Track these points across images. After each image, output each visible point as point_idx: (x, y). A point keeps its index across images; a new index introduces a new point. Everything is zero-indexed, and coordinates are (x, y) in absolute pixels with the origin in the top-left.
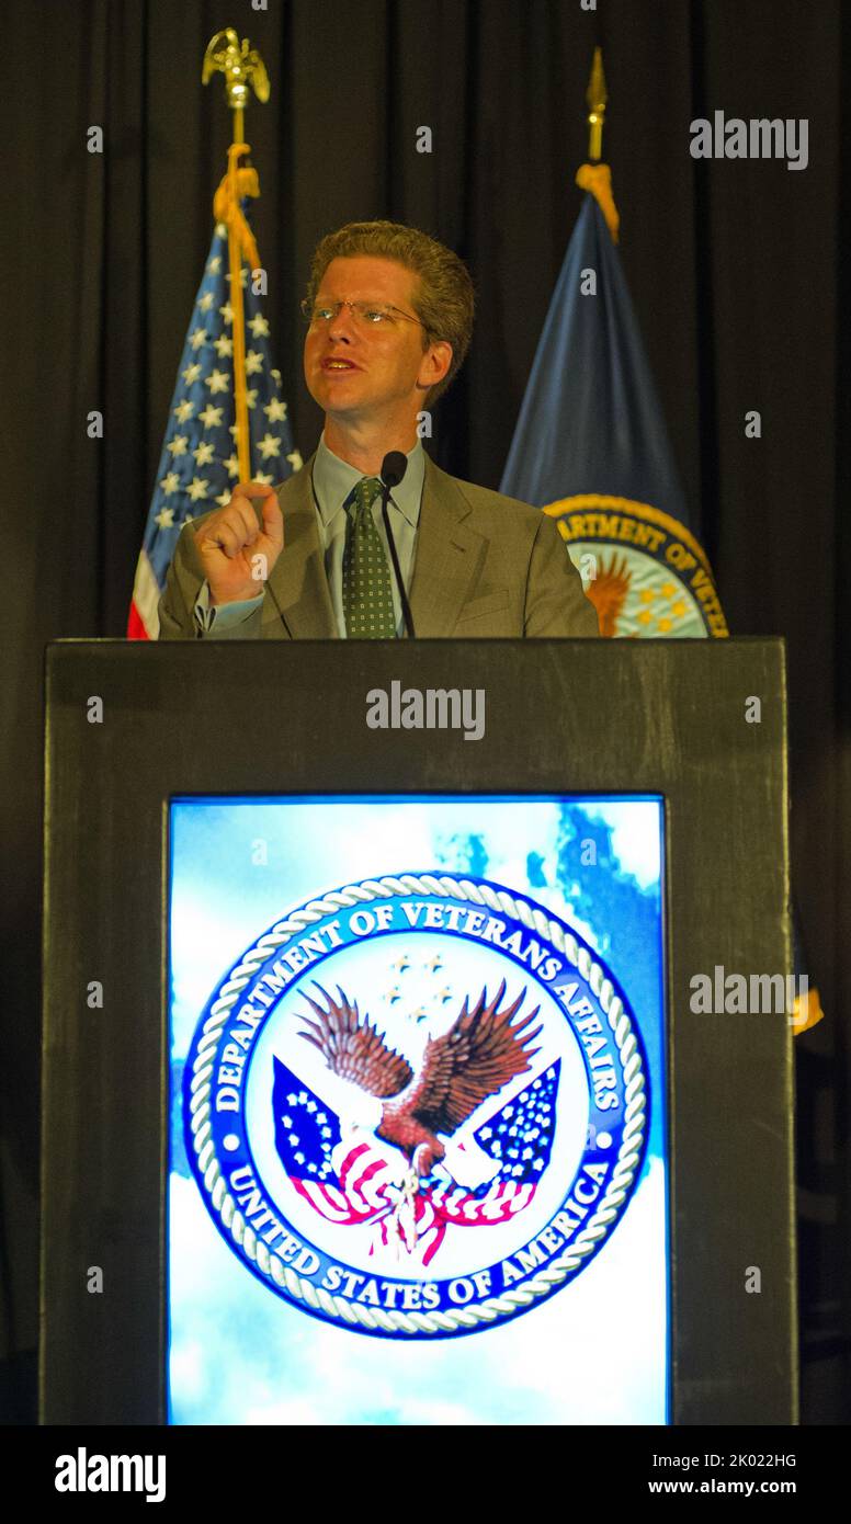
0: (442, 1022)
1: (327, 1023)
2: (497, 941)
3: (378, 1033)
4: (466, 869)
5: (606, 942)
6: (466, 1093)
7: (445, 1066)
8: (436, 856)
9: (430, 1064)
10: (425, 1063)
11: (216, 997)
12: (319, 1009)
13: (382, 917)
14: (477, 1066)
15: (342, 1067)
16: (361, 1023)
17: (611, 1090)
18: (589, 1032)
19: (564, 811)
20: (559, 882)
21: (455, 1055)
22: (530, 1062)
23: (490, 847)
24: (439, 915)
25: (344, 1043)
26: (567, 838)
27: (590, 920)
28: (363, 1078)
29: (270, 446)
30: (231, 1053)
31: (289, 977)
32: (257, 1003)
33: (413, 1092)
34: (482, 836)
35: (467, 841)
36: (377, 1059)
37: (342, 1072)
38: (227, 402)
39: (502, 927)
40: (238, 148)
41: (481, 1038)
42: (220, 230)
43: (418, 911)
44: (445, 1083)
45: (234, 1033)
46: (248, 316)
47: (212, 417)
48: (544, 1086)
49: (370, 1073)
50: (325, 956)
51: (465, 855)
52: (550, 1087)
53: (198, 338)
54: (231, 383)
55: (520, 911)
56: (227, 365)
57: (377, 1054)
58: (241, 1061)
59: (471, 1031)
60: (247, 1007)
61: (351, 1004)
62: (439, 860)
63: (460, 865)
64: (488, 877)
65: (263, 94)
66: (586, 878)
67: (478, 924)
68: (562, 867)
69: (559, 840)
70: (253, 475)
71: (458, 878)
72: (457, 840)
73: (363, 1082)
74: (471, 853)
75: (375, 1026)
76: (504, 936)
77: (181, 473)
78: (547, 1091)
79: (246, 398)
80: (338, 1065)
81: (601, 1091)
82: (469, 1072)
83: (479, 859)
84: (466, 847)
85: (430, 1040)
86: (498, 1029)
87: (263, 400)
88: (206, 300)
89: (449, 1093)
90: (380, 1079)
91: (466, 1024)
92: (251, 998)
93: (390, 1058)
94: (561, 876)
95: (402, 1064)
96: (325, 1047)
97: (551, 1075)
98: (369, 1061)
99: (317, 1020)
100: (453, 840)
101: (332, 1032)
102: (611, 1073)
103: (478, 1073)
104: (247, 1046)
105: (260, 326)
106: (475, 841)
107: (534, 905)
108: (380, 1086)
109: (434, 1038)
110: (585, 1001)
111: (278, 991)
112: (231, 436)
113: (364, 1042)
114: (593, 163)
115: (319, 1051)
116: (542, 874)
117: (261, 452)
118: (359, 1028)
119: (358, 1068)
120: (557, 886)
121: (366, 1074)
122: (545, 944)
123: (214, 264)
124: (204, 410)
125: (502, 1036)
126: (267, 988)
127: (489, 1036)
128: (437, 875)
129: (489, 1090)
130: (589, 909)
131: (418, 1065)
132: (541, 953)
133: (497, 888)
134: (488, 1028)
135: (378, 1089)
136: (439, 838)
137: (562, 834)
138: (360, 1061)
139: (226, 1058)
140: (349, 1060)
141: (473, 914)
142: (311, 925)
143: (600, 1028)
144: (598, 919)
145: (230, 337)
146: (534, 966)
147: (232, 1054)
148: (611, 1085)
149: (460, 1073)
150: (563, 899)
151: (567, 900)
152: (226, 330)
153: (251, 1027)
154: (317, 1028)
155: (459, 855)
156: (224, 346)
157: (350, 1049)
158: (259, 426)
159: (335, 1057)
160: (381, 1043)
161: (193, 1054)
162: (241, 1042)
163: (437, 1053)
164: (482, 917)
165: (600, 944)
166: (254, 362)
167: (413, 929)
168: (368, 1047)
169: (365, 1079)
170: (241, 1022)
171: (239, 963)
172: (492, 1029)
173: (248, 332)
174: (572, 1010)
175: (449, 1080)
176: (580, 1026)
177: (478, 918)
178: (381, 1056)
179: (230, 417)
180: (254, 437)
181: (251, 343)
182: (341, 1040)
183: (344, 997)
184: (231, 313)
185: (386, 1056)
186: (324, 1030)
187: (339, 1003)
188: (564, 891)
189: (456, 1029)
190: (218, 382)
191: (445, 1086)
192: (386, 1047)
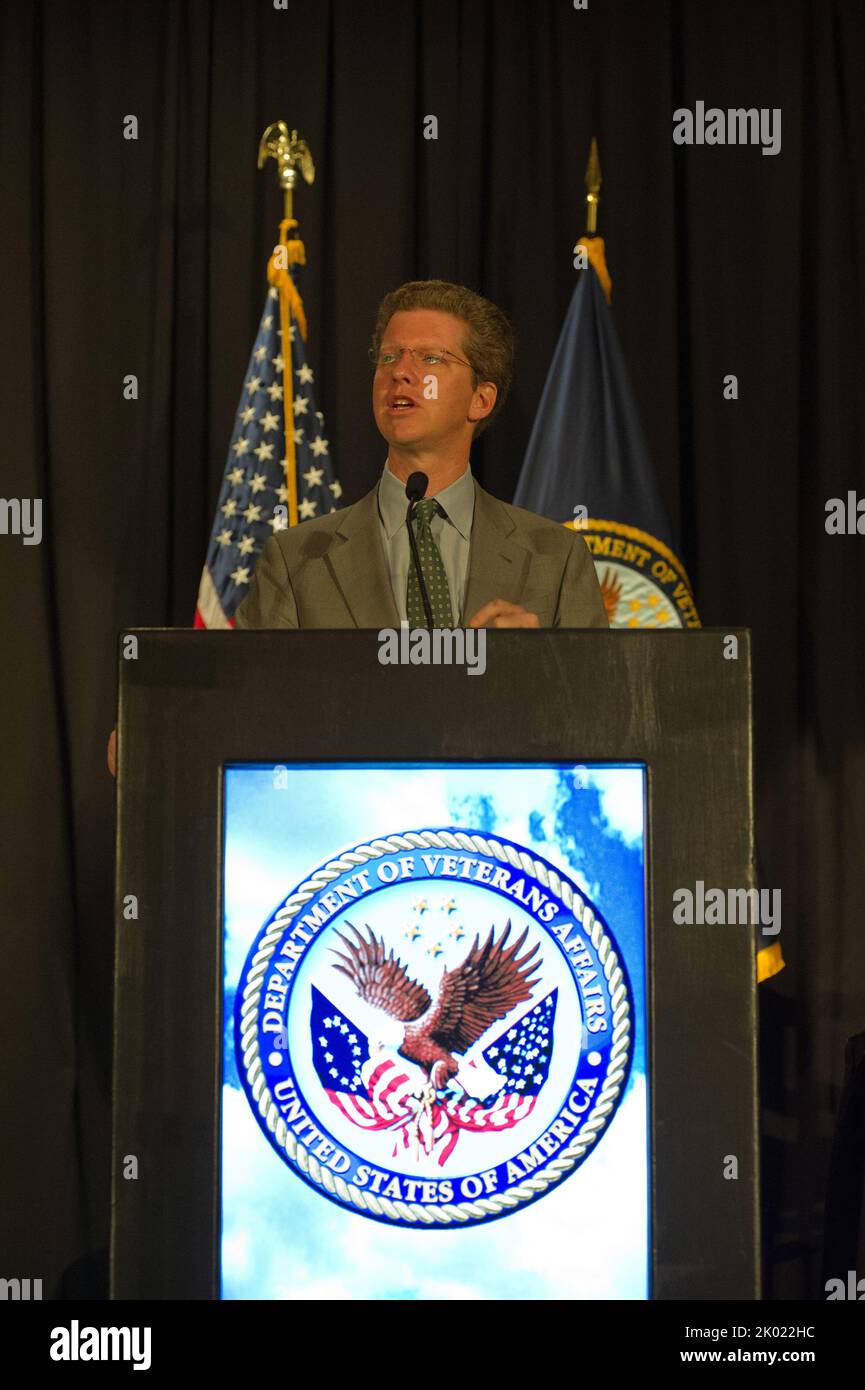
0: (456, 957)
1: (358, 957)
2: (503, 887)
3: (401, 966)
4: (477, 826)
5: (597, 888)
6: (477, 1018)
7: (459, 994)
8: (452, 814)
9: (446, 992)
10: (441, 992)
11: (262, 934)
12: (351, 945)
13: (405, 867)
14: (486, 994)
15: (370, 995)
16: (387, 957)
17: (600, 1015)
18: (582, 966)
19: (562, 776)
20: (557, 837)
21: (467, 985)
22: (531, 991)
23: (498, 807)
24: (453, 865)
25: (372, 975)
26: (564, 800)
27: (583, 870)
28: (389, 1003)
29: (314, 477)
30: (275, 982)
31: (325, 918)
32: (298, 940)
33: (432, 1017)
34: (491, 797)
35: (477, 801)
36: (400, 989)
37: (370, 999)
38: (278, 439)
39: (508, 875)
40: (288, 223)
41: (489, 970)
42: (273, 293)
43: (436, 861)
44: (459, 1009)
45: (278, 966)
46: (296, 366)
47: (265, 452)
48: (543, 1012)
49: (394, 1000)
50: (357, 899)
51: (476, 813)
52: (548, 1013)
53: (253, 385)
54: (282, 423)
55: (524, 862)
56: (278, 407)
57: (400, 984)
58: (284, 989)
59: (481, 964)
60: (289, 943)
61: (379, 941)
62: (454, 818)
63: (472, 823)
64: (495, 832)
65: (310, 177)
66: (579, 834)
67: (487, 873)
68: (560, 825)
69: (557, 801)
70: (300, 502)
71: (470, 833)
72: (470, 802)
73: (389, 1008)
74: (481, 812)
75: (399, 959)
76: (509, 884)
77: (238, 500)
78: (546, 1016)
79: (294, 436)
80: (367, 993)
81: (592, 1016)
82: (479, 1000)
83: (488, 816)
84: (476, 806)
85: (445, 972)
86: (504, 963)
87: (309, 437)
88: (261, 353)
89: (462, 1018)
90: (403, 1005)
91: (477, 958)
92: (292, 935)
93: (412, 987)
94: (558, 832)
95: (421, 992)
96: (356, 977)
97: (549, 1002)
98: (393, 990)
99: (349, 955)
100: (466, 801)
101: (362, 965)
102: (601, 1001)
103: (487, 1000)
104: (289, 976)
105: (306, 374)
106: (484, 802)
107: (535, 857)
108: (403, 1011)
109: (449, 970)
110: (578, 939)
111: (315, 930)
112: (282, 468)
113: (389, 973)
114: (591, 236)
115: (350, 982)
116: (542, 830)
117: (307, 481)
118: (385, 962)
119: (384, 995)
120: (555, 841)
121: (391, 1000)
122: (545, 890)
123: (267, 322)
124: (259, 446)
125: (508, 968)
126: (306, 928)
127: (496, 969)
128: (452, 831)
129: (496, 1015)
130: (581, 860)
131: (435, 994)
132: (541, 898)
133: (503, 842)
134: (496, 962)
135: (401, 1014)
136: (454, 799)
137: (560, 796)
138: (386, 990)
139: (271, 986)
140: (376, 989)
141: (483, 865)
142: (344, 873)
143: (591, 963)
144: (590, 869)
145: (281, 384)
146: (535, 909)
147: (276, 984)
148: (600, 1011)
149: (471, 1001)
150: (560, 852)
151: (563, 853)
152: (278, 378)
153: (293, 960)
154: (350, 962)
155: (471, 814)
156: (275, 391)
157: (378, 980)
158: (305, 459)
159: (365, 987)
160: (404, 974)
161: (243, 983)
162: (284, 973)
163: (451, 983)
164: (491, 867)
165: (592, 890)
166: (301, 405)
167: (432, 877)
168: (393, 978)
169: (391, 1005)
170: (285, 956)
171: (283, 905)
172: (499, 962)
173: (296, 379)
174: (567, 947)
175: (461, 1006)
176: (574, 960)
177: (487, 868)
178: (404, 985)
179: (280, 452)
180: (301, 470)
181: (298, 389)
182: (370, 972)
183: (372, 934)
184: (282, 363)
185: (408, 985)
186: (355, 963)
187: (368, 940)
188: (561, 845)
189: (468, 962)
190: (270, 422)
191: (459, 1012)
192: (408, 978)
